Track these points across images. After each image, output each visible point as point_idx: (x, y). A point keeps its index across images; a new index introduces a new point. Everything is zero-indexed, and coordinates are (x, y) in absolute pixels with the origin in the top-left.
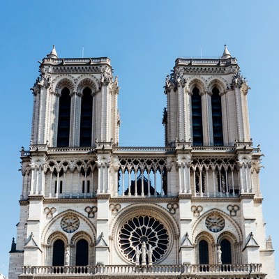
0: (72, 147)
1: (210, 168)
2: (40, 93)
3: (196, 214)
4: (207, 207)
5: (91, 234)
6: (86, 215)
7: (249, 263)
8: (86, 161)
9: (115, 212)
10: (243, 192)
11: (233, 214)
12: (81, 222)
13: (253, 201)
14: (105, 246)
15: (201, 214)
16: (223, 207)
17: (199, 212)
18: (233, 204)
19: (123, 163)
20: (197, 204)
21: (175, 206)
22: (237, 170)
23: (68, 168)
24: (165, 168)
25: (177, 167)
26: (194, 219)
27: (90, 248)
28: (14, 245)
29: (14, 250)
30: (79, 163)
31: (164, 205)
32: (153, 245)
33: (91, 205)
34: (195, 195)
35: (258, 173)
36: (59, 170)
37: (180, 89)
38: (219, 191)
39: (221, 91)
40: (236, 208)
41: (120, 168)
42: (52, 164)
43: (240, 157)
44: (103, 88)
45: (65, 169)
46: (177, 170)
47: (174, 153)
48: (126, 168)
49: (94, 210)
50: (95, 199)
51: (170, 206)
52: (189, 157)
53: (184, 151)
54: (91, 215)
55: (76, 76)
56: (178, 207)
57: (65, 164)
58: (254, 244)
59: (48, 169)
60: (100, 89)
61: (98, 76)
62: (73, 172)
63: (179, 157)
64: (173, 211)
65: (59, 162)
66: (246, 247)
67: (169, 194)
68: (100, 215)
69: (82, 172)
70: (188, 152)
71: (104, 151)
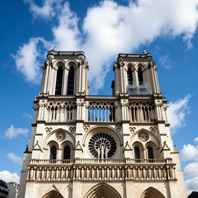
0: (63, 95)
1: (139, 107)
2: (46, 68)
3: (132, 132)
4: (138, 128)
5: (72, 142)
6: (70, 131)
7: (165, 158)
8: (70, 103)
9: (86, 130)
10: (159, 119)
11: (153, 132)
12: (67, 135)
13: (164, 125)
14: (80, 148)
15: (135, 131)
16: (147, 128)
17: (134, 131)
18: (153, 127)
19: (91, 104)
20: (132, 127)
21: (120, 127)
22: (154, 108)
23: (60, 106)
24: (114, 107)
25: (121, 106)
26: (131, 135)
27: (71, 151)
28: (27, 149)
29: (27, 151)
30: (66, 104)
31: (114, 127)
32: (108, 148)
33: (73, 126)
34: (132, 122)
35: (165, 110)
36: (55, 107)
37: (121, 68)
38: (145, 119)
39: (143, 69)
40: (155, 129)
41: (89, 106)
42: (51, 104)
43: (156, 101)
44: (81, 66)
45: (58, 106)
46: (121, 108)
47: (119, 99)
48: (93, 107)
49: (74, 129)
50: (75, 123)
51: (117, 127)
52: (127, 100)
53: (124, 98)
54: (73, 132)
55: (66, 60)
56: (122, 127)
57: (58, 104)
58: (167, 148)
59: (49, 106)
60: (79, 67)
61: (78, 61)
62: (63, 108)
63: (122, 100)
64: (119, 130)
65: (55, 103)
66: (163, 150)
67: (116, 120)
68: (78, 131)
69: (68, 109)
70: (127, 98)
71: (80, 97)
